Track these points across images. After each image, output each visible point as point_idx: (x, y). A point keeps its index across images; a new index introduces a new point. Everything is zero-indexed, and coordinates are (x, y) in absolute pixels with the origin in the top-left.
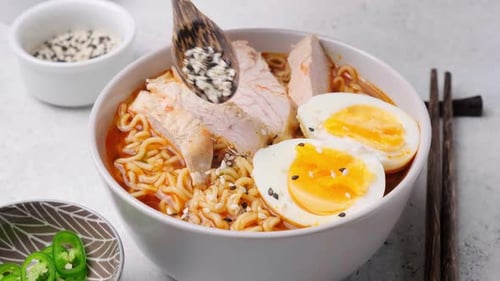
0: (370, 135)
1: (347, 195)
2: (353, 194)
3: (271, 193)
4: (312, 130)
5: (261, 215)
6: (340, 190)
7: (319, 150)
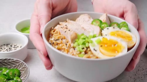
0: (123, 37)
1: (116, 52)
2: (118, 52)
3: (94, 50)
4: (106, 35)
5: (91, 55)
6: (114, 50)
7: (108, 39)
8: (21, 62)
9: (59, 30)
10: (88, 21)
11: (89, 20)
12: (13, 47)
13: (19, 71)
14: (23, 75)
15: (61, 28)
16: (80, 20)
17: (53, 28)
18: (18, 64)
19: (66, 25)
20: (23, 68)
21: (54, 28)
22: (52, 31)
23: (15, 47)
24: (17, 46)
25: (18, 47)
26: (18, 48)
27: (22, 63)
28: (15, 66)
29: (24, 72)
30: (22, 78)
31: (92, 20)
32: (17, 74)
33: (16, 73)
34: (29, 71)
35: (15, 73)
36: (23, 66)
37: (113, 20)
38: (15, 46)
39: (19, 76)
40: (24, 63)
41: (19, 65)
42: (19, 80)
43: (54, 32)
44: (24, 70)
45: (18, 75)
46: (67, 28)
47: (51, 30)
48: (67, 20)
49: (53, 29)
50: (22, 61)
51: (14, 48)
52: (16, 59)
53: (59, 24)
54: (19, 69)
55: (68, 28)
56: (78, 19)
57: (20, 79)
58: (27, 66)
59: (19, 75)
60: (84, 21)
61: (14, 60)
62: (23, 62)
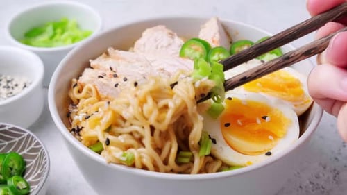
8: (26, 135)
9: (94, 86)
10: (170, 45)
11: (172, 41)
12: (4, 87)
13: (22, 158)
14: (33, 170)
15: (100, 77)
16: (144, 45)
17: (75, 80)
18: (17, 139)
19: (111, 69)
20: (33, 150)
21: (78, 79)
22: (76, 89)
23: (9, 87)
24: (14, 83)
25: (16, 85)
26: (16, 89)
27: (29, 135)
28: (9, 144)
29: (34, 161)
30: (30, 179)
31: (179, 41)
32: (16, 167)
33: (13, 165)
34: (47, 160)
35: (10, 164)
36: (32, 146)
37: (237, 33)
38: (8, 82)
39: (22, 173)
40: (33, 138)
41: (20, 141)
42: (22, 185)
43: (79, 92)
44: (34, 157)
45: (19, 169)
46: (116, 76)
47: (70, 86)
48: (110, 50)
49: (76, 85)
50: (29, 132)
51: (6, 89)
52: (12, 126)
53: (88, 66)
54: (20, 154)
55: (118, 74)
56: (139, 43)
57: (26, 182)
58: (42, 145)
59: (20, 171)
60: (157, 48)
61: (7, 128)
62: (32, 134)
